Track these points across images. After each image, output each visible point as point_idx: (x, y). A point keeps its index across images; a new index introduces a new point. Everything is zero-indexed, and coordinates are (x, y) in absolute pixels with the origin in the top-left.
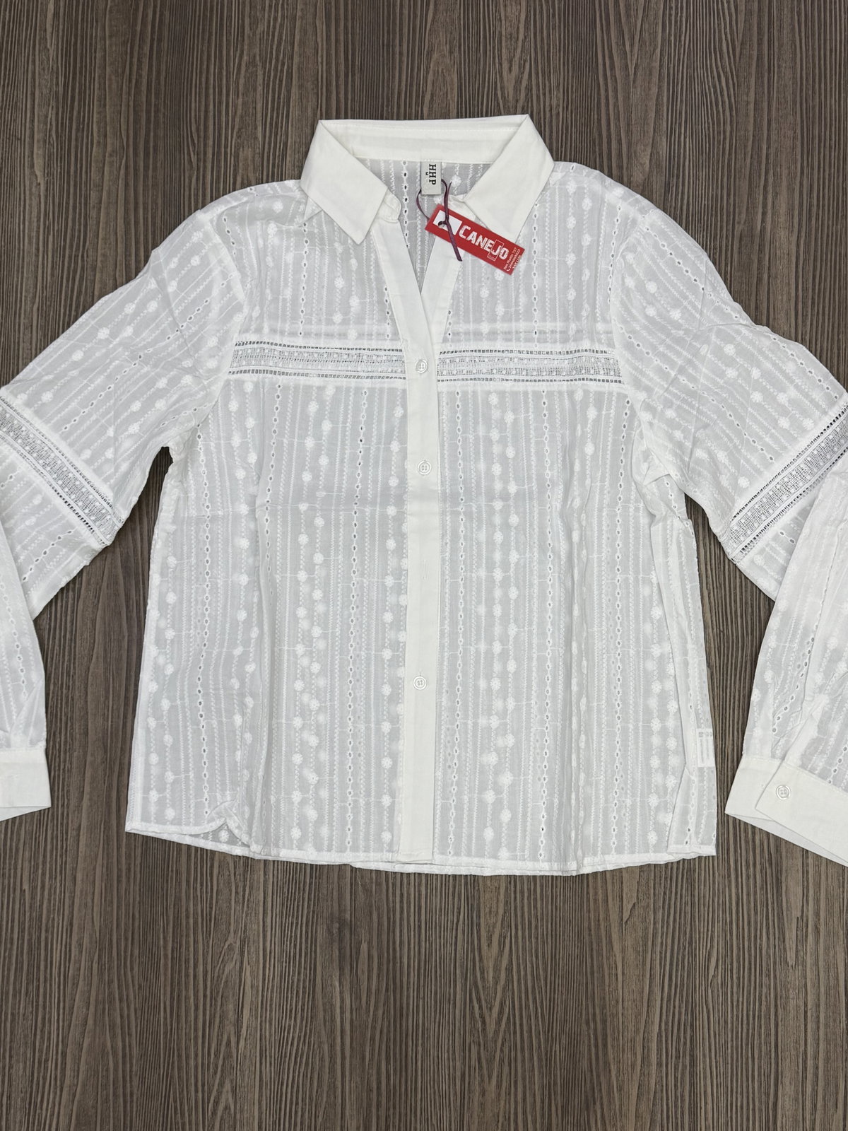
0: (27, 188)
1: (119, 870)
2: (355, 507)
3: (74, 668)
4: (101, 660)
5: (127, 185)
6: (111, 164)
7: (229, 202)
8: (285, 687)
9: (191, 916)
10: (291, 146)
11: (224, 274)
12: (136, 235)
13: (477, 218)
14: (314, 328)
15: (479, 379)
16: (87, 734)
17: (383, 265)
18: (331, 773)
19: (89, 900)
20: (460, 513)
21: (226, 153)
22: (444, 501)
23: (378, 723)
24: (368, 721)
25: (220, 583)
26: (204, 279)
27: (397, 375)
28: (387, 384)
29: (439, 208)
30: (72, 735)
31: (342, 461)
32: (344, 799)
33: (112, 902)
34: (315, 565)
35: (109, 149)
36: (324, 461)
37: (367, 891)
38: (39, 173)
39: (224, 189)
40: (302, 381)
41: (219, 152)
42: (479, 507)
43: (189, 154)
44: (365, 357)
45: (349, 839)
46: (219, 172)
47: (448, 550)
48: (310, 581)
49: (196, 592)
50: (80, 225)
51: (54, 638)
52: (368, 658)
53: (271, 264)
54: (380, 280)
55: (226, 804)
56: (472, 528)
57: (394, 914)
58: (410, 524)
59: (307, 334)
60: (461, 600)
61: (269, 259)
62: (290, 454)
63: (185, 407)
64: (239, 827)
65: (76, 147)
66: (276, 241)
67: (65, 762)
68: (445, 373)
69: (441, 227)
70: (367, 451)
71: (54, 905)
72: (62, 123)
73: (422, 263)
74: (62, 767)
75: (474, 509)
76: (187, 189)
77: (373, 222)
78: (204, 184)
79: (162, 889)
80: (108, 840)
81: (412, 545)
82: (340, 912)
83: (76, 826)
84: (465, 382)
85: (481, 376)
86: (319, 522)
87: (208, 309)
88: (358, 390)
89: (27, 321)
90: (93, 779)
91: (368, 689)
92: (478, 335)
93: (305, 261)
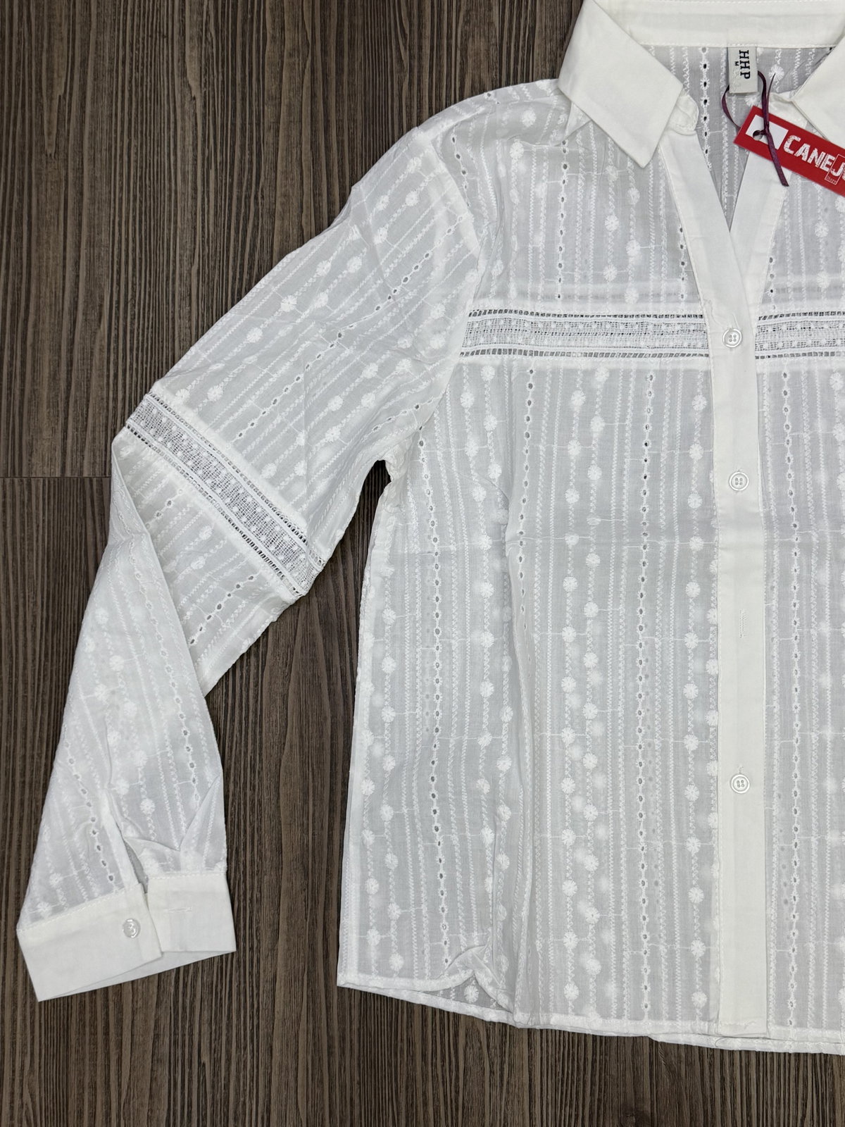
0: (178, 104)
1: (330, 1038)
2: (645, 539)
3: (261, 761)
4: (296, 750)
5: (313, 96)
6: (292, 69)
7: (457, 114)
8: (549, 788)
9: (431, 1102)
10: (541, 33)
11: (452, 218)
12: (327, 165)
13: (810, 124)
14: (577, 289)
15: (816, 354)
16: (280, 850)
17: (676, 196)
18: (618, 910)
19: (291, 1079)
20: (792, 545)
21: (449, 46)
22: (769, 526)
23: (682, 839)
24: (666, 834)
25: (455, 644)
26: (423, 224)
27: (698, 351)
28: (682, 364)
29: (754, 111)
30: (260, 851)
31: (621, 472)
32: (636, 944)
33: (321, 1081)
34: (586, 619)
35: (288, 45)
36: (595, 474)
37: (674, 1074)
38: (194, 84)
39: (448, 97)
40: (563, 362)
41: (440, 46)
42: (822, 536)
43: (398, 49)
44: (650, 327)
45: (646, 1001)
46: (440, 72)
47: (775, 596)
48: (580, 641)
49: (423, 658)
50: (251, 154)
51: (233, 721)
52: (664, 748)
53: (516, 200)
54: (672, 218)
55: (474, 950)
56: (809, 566)
57: (713, 1106)
58: (723, 562)
59: (569, 297)
60: (796, 667)
61: (514, 193)
62: (549, 467)
63: (403, 403)
64: (493, 984)
65: (244, 45)
66: (522, 167)
67: (252, 888)
68: (765, 346)
69: (756, 138)
70: (656, 458)
71: (245, 1084)
72: (223, 13)
73: (731, 191)
74: (248, 896)
75: (814, 539)
76: (396, 99)
77: (663, 135)
78: (419, 90)
79: (390, 1065)
80: (313, 998)
81: (724, 590)
82: (636, 1101)
83: (270, 976)
84: (796, 359)
85: (818, 349)
86: (593, 560)
87: (429, 265)
88: (640, 372)
89: (183, 289)
90: (291, 911)
91: (665, 793)
92: (814, 291)
93: (563, 194)
